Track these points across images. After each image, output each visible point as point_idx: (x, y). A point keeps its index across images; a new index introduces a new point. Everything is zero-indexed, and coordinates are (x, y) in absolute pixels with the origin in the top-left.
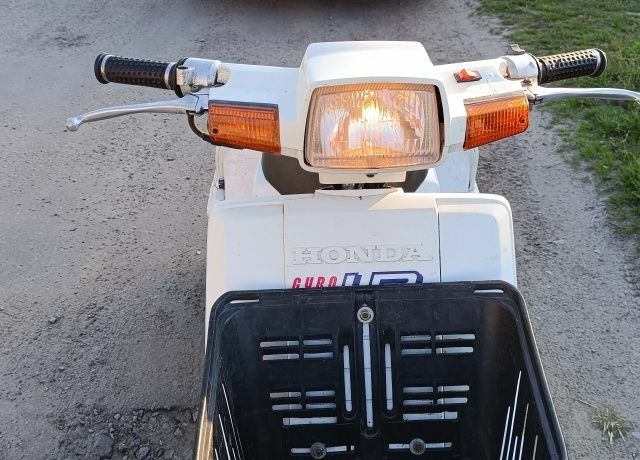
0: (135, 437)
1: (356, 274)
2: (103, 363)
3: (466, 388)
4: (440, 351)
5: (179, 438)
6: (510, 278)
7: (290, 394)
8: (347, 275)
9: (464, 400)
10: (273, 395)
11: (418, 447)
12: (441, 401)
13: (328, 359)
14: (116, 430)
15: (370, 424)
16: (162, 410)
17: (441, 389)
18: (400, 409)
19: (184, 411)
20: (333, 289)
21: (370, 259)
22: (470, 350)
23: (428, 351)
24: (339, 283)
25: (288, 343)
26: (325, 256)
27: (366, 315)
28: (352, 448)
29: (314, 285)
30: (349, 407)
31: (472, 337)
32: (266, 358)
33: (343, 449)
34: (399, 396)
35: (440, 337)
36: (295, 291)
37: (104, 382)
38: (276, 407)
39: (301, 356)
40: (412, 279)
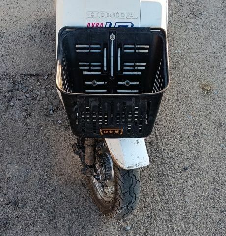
0: (22, 84)
1: (110, 22)
2: (7, 55)
3: (145, 64)
4: (137, 51)
5: (39, 86)
6: (164, 26)
7: (86, 64)
8: (107, 22)
9: (144, 68)
10: (80, 64)
11: (127, 83)
12: (136, 68)
13: (99, 52)
14: (14, 81)
15: (112, 75)
16: (32, 75)
17: (137, 64)
18: (122, 70)
19: (41, 76)
20: (102, 28)
21: (116, 17)
22: (147, 51)
23: (133, 51)
24: (104, 26)
25: (85, 46)
26: (99, 15)
27: (113, 38)
28: (106, 83)
29: (95, 26)
30: (105, 69)
31: (148, 47)
32: (77, 51)
33: (103, 83)
34: (122, 66)
35: (138, 46)
36: (88, 27)
37: (8, 63)
38: (81, 68)
39: (90, 51)
40: (130, 25)
